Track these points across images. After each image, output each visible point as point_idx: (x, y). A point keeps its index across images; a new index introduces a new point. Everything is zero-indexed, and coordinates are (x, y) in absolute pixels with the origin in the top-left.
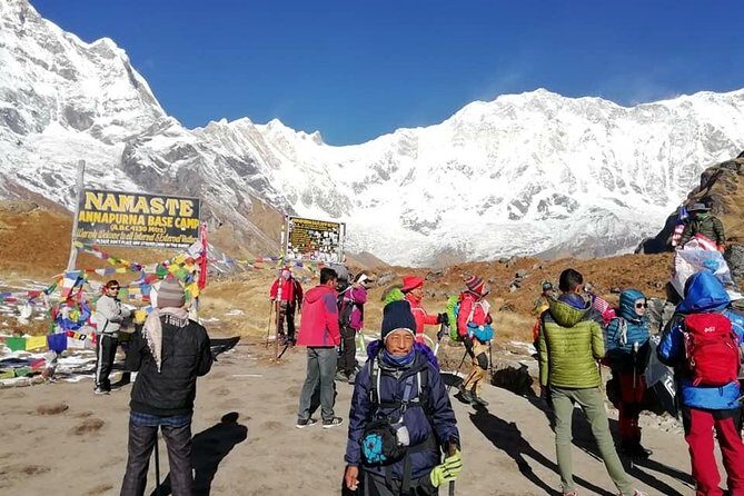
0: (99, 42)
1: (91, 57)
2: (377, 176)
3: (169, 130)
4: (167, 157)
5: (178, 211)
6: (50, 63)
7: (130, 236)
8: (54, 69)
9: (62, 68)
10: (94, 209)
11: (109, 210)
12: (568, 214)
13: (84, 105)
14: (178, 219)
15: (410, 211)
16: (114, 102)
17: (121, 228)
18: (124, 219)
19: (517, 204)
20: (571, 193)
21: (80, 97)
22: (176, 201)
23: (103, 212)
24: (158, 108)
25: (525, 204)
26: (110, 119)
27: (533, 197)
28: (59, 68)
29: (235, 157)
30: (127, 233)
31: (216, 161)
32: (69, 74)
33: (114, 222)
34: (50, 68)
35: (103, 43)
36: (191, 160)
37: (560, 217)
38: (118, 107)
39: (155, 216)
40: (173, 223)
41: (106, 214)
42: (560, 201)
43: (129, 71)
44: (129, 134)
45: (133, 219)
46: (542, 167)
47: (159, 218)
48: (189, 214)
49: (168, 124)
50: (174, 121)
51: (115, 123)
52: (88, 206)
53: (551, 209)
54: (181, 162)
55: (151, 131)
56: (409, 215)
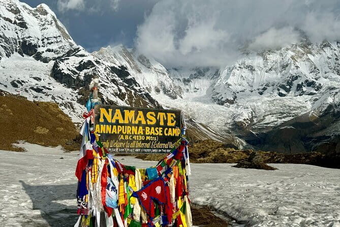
0: (39, 6)
1: (34, 15)
2: (197, 74)
3: (79, 53)
4: (77, 68)
5: (166, 122)
6: (13, 20)
7: (133, 145)
8: (15, 23)
9: (19, 22)
10: (106, 122)
11: (117, 123)
12: (316, 92)
13: (32, 41)
14: (166, 129)
15: (218, 94)
16: (48, 39)
17: (127, 137)
18: (128, 130)
19: (283, 87)
20: (316, 79)
21: (29, 37)
22: (164, 114)
23: (112, 125)
24: (72, 41)
25: (288, 87)
26: (45, 49)
27: (293, 82)
28: (18, 22)
29: (116, 66)
30: (130, 142)
31: (105, 69)
32: (23, 25)
33: (121, 133)
34: (13, 22)
35: (41, 7)
36: (91, 69)
37: (311, 94)
38: (50, 41)
39: (150, 126)
40: (163, 133)
41: (115, 127)
42: (310, 84)
43: (56, 21)
44: (56, 56)
45: (134, 129)
46: (297, 64)
47: (153, 128)
48: (173, 124)
49: (78, 50)
50: (81, 48)
51: (49, 50)
52: (102, 120)
53: (304, 89)
54: (85, 71)
55: (69, 54)
56: (218, 96)
